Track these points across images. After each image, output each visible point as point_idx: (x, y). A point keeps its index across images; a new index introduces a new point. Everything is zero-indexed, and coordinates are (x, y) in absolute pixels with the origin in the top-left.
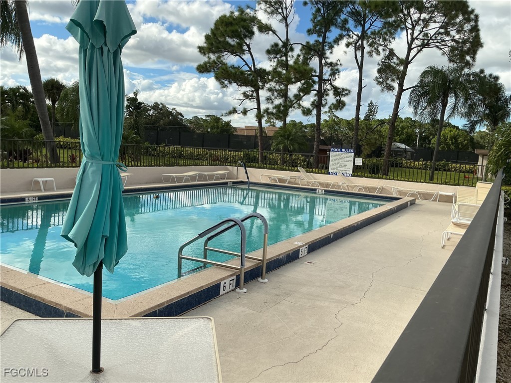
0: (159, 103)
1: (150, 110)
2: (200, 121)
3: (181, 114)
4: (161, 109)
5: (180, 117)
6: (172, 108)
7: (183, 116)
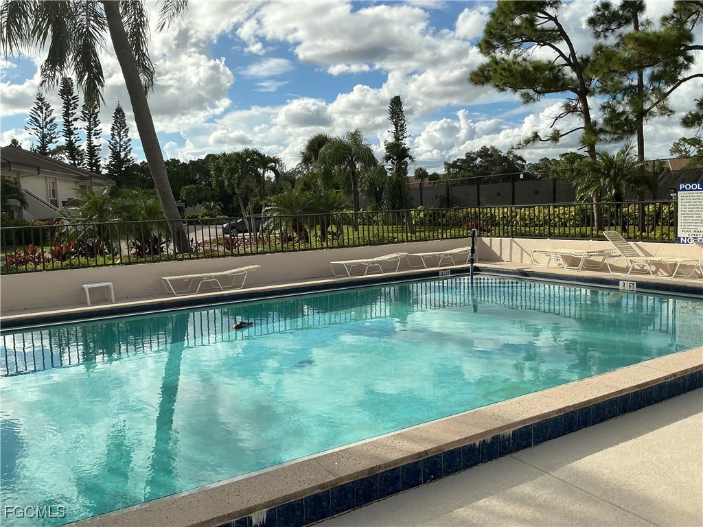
0: (488, 147)
1: (476, 159)
2: (550, 164)
3: (520, 158)
4: (491, 156)
5: (519, 162)
6: (506, 152)
7: (525, 161)
